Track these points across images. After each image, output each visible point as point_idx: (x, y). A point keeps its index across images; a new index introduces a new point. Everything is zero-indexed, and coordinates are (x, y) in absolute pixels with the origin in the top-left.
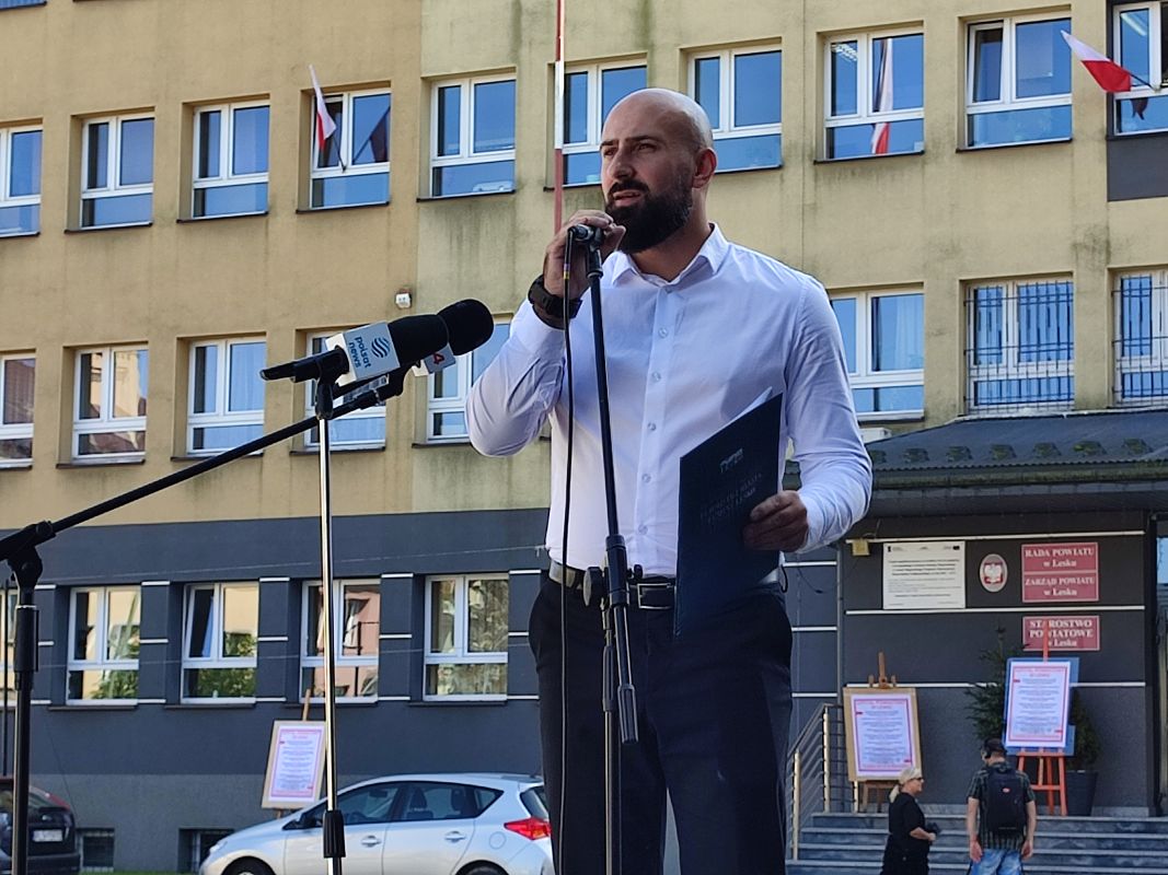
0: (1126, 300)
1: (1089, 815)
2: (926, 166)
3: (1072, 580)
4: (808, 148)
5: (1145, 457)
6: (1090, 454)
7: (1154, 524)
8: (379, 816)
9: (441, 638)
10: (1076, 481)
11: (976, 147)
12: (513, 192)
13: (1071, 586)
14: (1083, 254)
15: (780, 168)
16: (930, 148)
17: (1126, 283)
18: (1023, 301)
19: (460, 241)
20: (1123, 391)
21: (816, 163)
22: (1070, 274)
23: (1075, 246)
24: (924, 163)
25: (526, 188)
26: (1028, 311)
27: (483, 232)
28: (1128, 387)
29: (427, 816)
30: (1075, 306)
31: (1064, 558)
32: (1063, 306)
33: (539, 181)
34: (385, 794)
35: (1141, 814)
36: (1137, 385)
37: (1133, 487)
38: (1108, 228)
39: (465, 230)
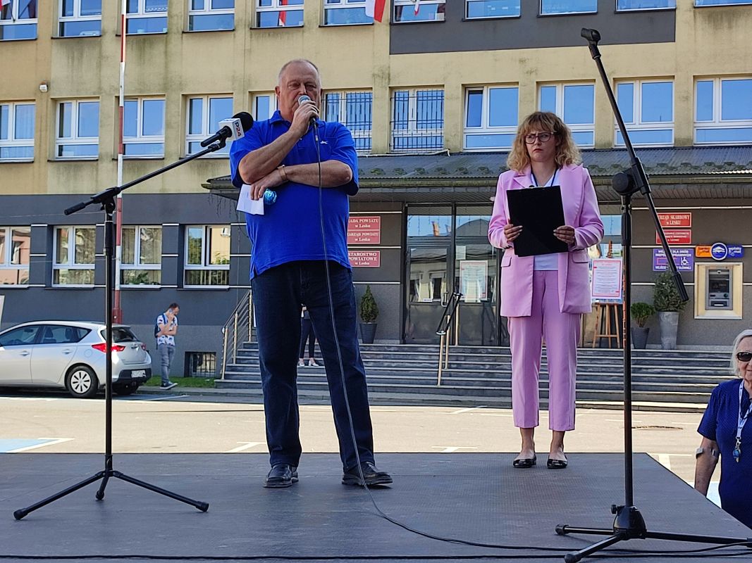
0: (397, 102)
1: (372, 343)
2: (304, 34)
3: (368, 234)
4: (247, 22)
5: (403, 177)
6: (379, 174)
7: (406, 208)
8: (28, 342)
9: (61, 257)
10: (371, 187)
11: (328, 25)
12: (100, 36)
13: (368, 237)
14: (378, 79)
15: (234, 30)
16: (306, 25)
17: (397, 94)
18: (349, 101)
19: (73, 58)
20: (394, 146)
21: (251, 29)
22: (371, 88)
23: (374, 75)
24: (303, 32)
25: (107, 34)
26: (351, 106)
27: (85, 56)
28: (396, 144)
29: (54, 342)
30: (373, 104)
31: (365, 223)
32: (368, 104)
33: (114, 31)
34: (32, 331)
35: (397, 343)
36: (401, 143)
37: (397, 190)
38: (389, 67)
39: (76, 54)
